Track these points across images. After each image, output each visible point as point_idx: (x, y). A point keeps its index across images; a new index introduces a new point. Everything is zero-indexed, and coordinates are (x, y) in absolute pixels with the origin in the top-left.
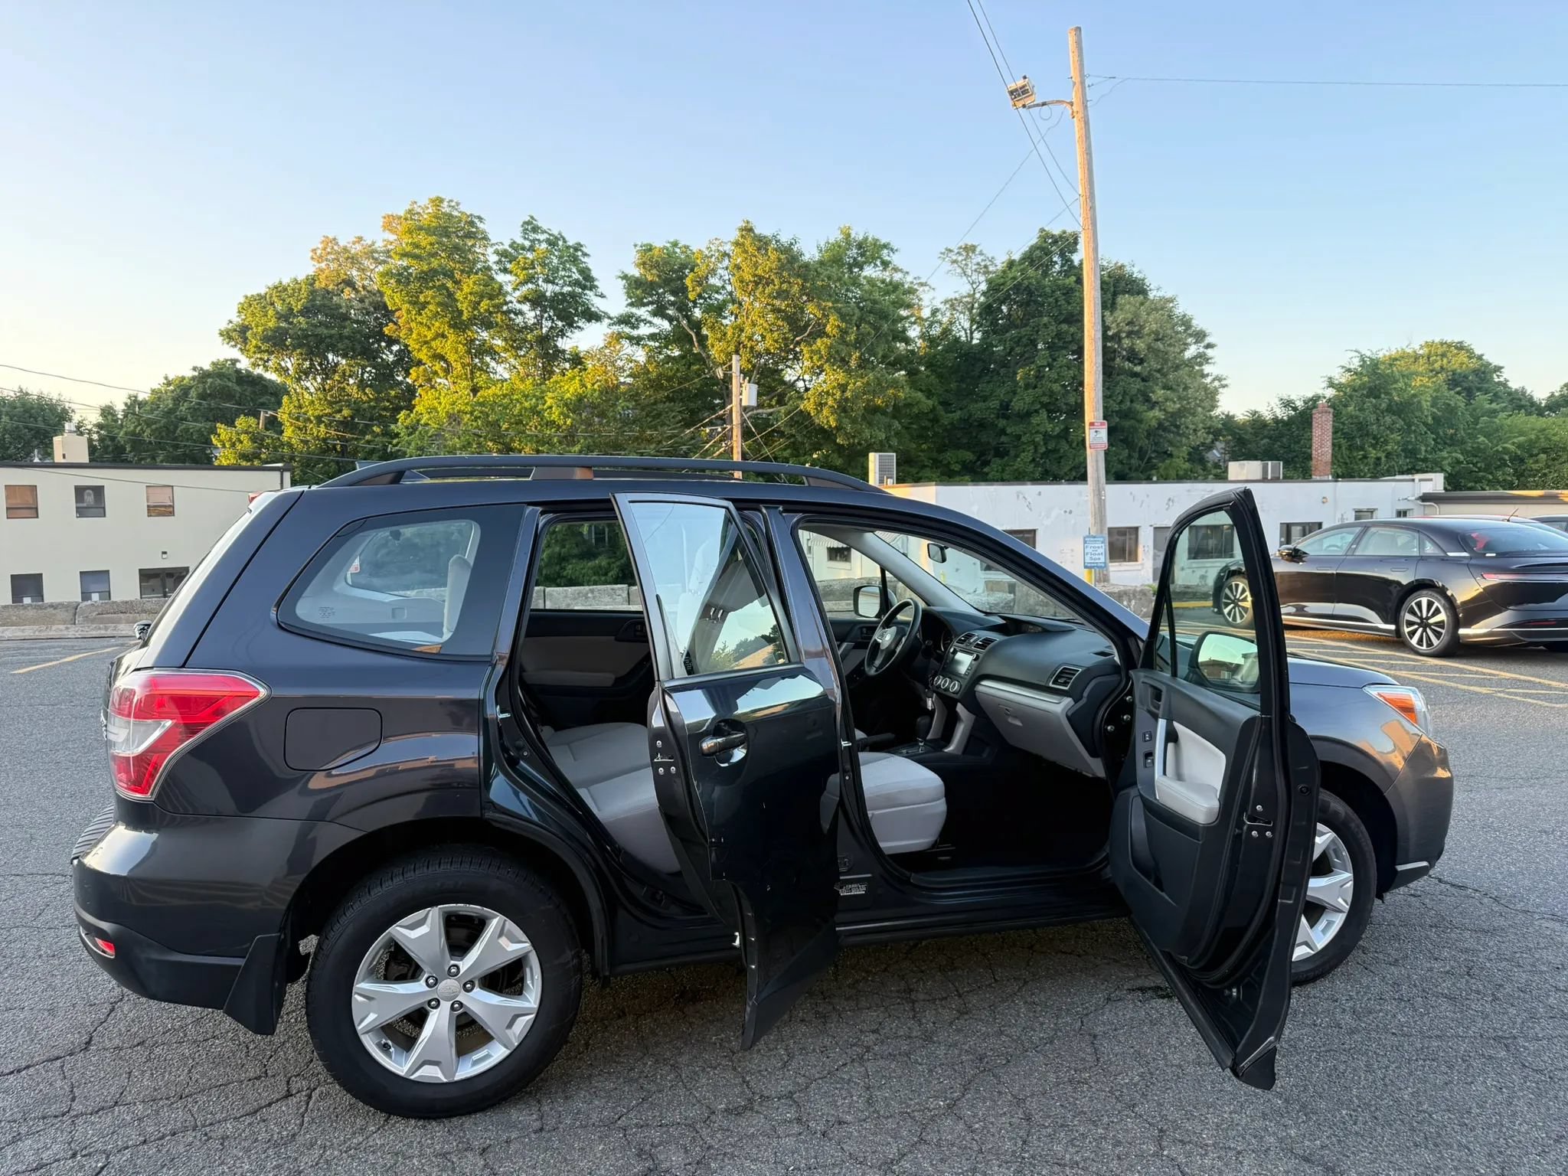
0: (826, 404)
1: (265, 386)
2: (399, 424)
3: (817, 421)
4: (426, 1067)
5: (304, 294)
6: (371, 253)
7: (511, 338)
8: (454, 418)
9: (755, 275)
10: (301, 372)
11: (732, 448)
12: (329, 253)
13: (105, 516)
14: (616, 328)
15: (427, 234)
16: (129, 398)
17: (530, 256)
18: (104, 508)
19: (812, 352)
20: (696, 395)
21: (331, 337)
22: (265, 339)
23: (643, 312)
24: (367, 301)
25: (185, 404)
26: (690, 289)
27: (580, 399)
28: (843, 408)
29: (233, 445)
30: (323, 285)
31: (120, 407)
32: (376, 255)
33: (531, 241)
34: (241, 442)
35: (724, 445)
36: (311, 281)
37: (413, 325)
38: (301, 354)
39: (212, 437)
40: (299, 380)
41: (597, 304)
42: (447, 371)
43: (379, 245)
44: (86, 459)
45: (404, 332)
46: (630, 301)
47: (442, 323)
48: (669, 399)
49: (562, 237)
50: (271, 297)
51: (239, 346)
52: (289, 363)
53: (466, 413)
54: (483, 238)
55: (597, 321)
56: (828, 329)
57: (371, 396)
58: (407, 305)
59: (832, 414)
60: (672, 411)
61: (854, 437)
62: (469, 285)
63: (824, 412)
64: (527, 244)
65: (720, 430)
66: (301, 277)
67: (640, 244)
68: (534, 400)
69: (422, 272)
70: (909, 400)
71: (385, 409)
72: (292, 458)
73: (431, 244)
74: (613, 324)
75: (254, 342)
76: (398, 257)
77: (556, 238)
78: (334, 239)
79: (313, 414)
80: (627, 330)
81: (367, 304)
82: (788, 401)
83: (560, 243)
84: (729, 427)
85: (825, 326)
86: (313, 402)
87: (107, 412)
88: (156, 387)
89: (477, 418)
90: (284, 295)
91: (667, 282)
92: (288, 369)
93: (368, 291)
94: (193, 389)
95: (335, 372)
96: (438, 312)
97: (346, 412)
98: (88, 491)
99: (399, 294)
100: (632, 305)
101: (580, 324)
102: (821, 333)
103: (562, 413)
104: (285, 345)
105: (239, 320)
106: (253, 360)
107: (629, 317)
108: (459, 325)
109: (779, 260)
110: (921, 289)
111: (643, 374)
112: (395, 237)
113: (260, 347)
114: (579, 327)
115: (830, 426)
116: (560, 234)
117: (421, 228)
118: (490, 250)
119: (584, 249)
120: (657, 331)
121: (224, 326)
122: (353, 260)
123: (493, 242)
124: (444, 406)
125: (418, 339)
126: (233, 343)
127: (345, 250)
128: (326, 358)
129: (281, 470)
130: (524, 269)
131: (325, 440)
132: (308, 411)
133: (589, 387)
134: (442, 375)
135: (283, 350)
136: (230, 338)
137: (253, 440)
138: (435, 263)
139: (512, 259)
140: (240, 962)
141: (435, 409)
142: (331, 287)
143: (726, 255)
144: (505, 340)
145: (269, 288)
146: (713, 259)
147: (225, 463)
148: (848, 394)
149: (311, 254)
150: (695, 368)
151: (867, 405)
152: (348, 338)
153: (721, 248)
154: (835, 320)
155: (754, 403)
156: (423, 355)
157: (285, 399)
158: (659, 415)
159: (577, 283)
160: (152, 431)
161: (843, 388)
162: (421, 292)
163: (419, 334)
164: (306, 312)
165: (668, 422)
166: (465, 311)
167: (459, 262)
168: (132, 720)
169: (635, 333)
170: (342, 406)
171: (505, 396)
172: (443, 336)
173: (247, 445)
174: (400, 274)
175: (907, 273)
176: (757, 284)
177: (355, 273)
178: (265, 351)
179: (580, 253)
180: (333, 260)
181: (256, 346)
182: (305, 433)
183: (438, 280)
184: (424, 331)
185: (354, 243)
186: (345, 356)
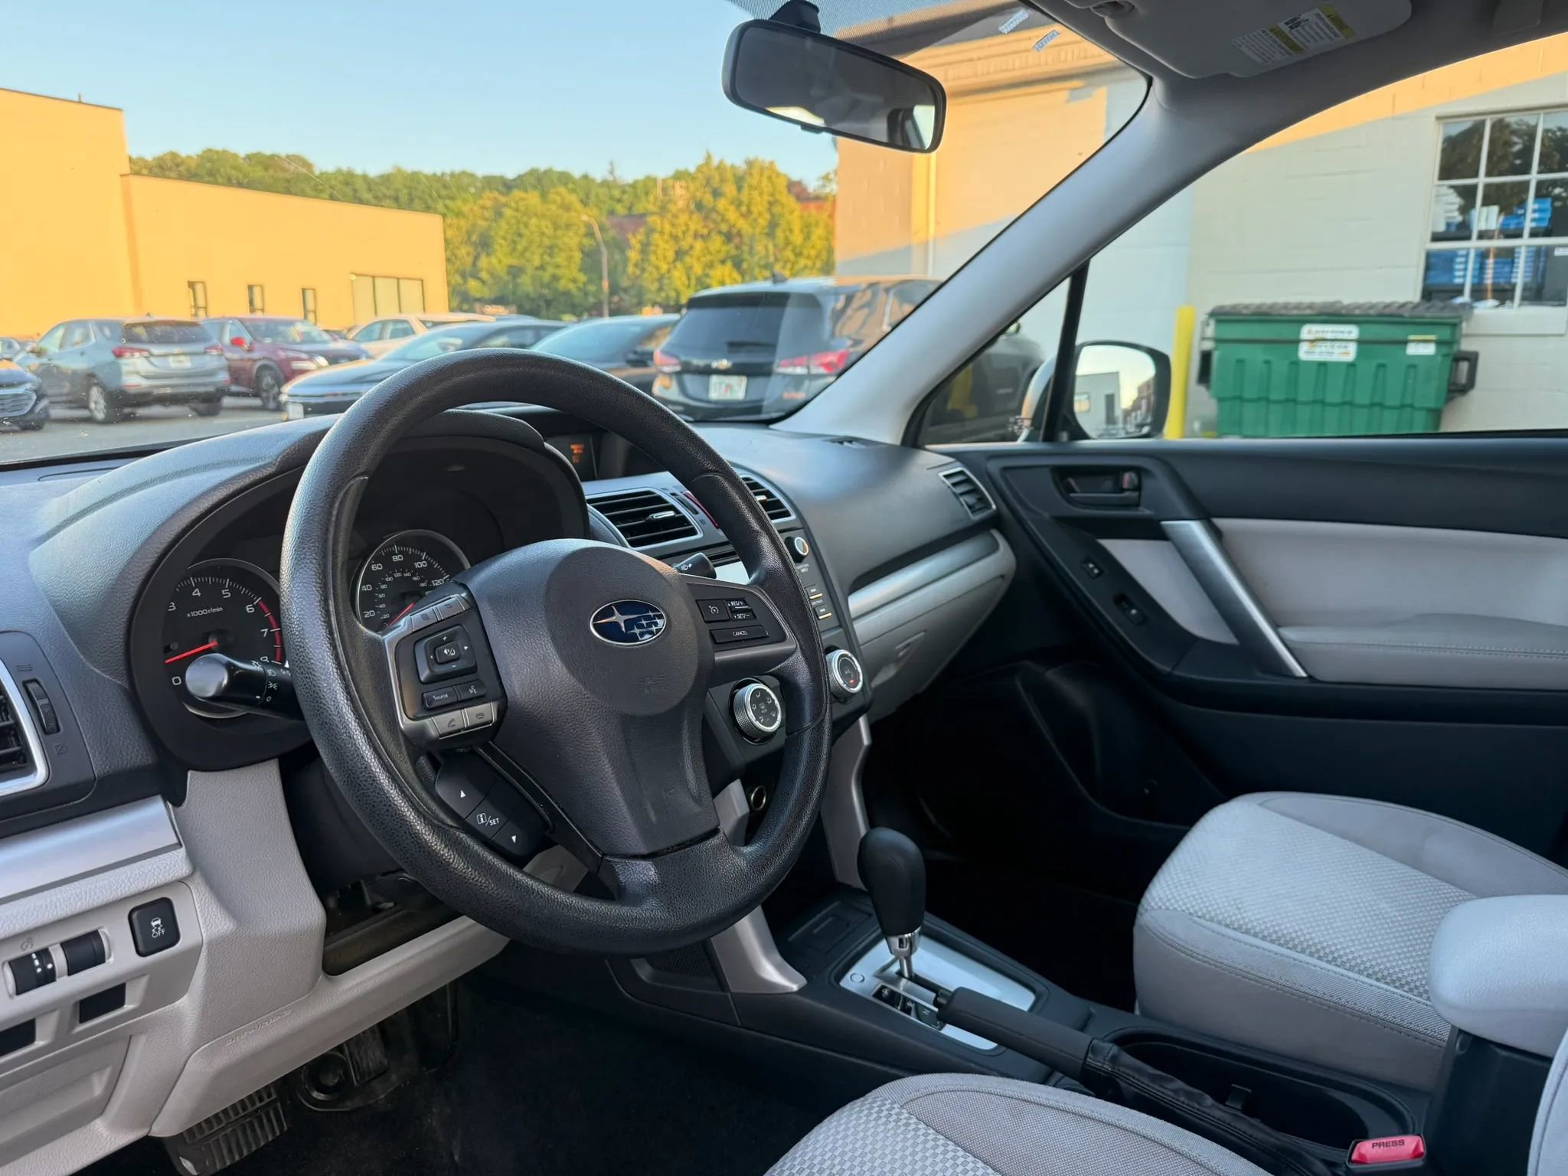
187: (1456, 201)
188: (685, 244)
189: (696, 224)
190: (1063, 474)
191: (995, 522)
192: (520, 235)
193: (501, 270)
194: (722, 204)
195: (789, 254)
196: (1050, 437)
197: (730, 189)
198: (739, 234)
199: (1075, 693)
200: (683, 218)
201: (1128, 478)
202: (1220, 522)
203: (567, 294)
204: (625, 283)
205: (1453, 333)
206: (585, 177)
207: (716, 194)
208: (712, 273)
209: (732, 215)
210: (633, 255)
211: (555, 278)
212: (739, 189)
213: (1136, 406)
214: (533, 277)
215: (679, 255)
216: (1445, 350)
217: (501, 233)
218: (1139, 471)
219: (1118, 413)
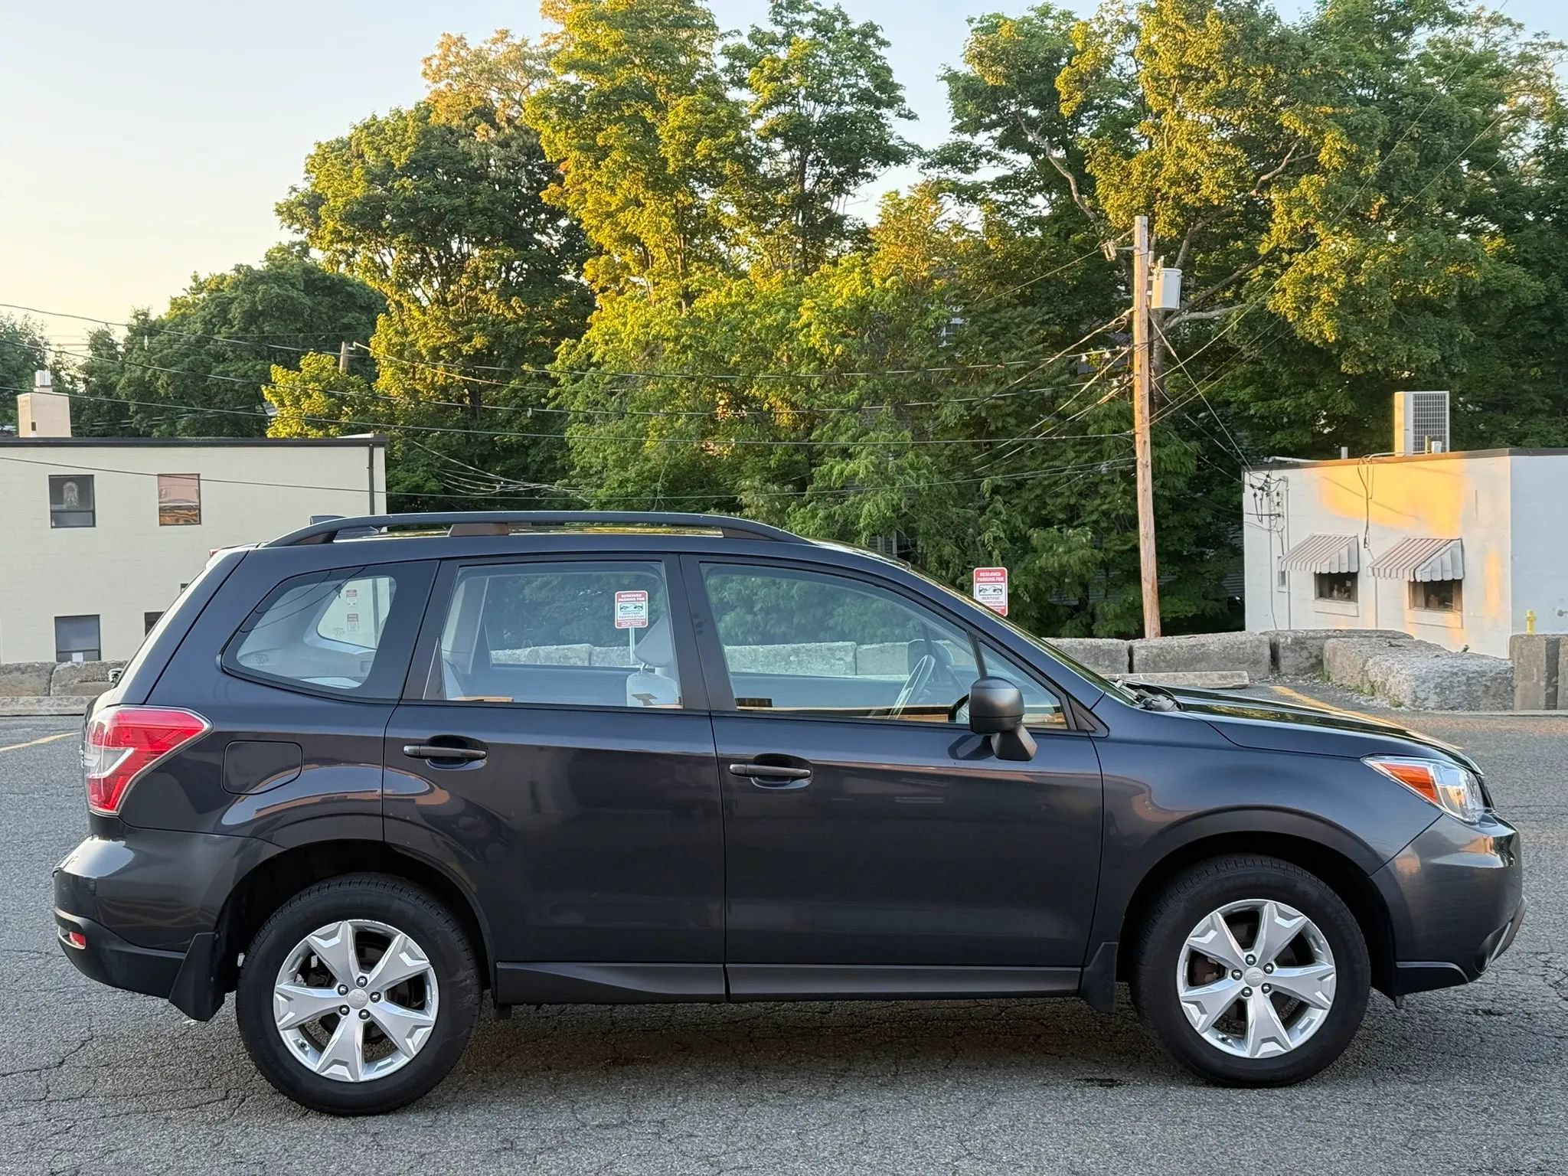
0: (1318, 298)
1: (351, 295)
2: (558, 362)
3: (1299, 332)
4: (335, 1066)
5: (411, 137)
6: (520, 59)
7: (748, 201)
8: (650, 349)
9: (1182, 66)
10: (406, 272)
11: (1132, 389)
12: (451, 64)
13: (94, 525)
14: (933, 173)
15: (609, 25)
16: (136, 317)
17: (783, 53)
18: (93, 512)
19: (1289, 200)
20: (1075, 288)
21: (454, 210)
22: (349, 218)
23: (983, 140)
24: (513, 144)
25: (223, 329)
26: (1063, 96)
27: (862, 307)
28: (1351, 304)
29: (297, 401)
30: (443, 120)
31: (120, 336)
32: (528, 62)
33: (787, 26)
34: (310, 396)
35: (1115, 383)
36: (424, 112)
37: (587, 186)
38: (406, 242)
39: (263, 388)
40: (402, 286)
41: (898, 129)
42: (645, 261)
43: (536, 43)
44: (66, 432)
45: (572, 198)
46: (958, 122)
47: (634, 182)
48: (1024, 300)
49: (841, 14)
50: (358, 145)
51: (307, 230)
52: (389, 257)
53: (668, 340)
54: (706, 26)
55: (898, 163)
56: (1323, 156)
57: (519, 311)
58: (576, 153)
59: (1330, 317)
60: (1029, 322)
61: (1374, 360)
62: (679, 112)
63: (1314, 314)
64: (780, 31)
65: (1108, 355)
66: (408, 107)
67: (978, 18)
68: (782, 312)
69: (601, 94)
70: (1494, 285)
71: (544, 332)
72: (392, 420)
73: (616, 44)
74: (930, 165)
75: (331, 224)
76: (561, 70)
77: (831, 16)
78: (461, 38)
79: (425, 345)
80: (953, 174)
81: (514, 149)
82: (1247, 296)
83: (838, 25)
84: (1126, 350)
85: (1318, 150)
86: (425, 324)
87: (101, 342)
88: (179, 293)
89: (685, 349)
90: (378, 140)
91: (1024, 83)
92: (386, 267)
93: (516, 127)
94: (236, 305)
95: (461, 270)
96: (626, 163)
97: (479, 341)
98: (69, 484)
99: (563, 134)
100: (960, 129)
101: (870, 170)
102: (1313, 166)
103: (826, 335)
104: (380, 227)
105: (307, 185)
106: (329, 253)
107: (961, 150)
108: (661, 183)
109: (1227, 34)
110: (1553, 55)
111: (977, 255)
112: (562, 28)
113: (341, 232)
114: (868, 175)
115: (1326, 341)
116: (838, 8)
117: (600, 17)
118: (718, 46)
119: (879, 33)
120: (1010, 173)
121: (283, 196)
122: (492, 74)
123: (722, 31)
124: (630, 331)
125: (596, 210)
126: (297, 226)
127: (479, 56)
128: (448, 248)
129: (371, 445)
130: (771, 79)
131: (444, 390)
132: (417, 340)
133: (877, 285)
134: (635, 271)
135: (378, 235)
136: (293, 217)
137: (328, 391)
138: (622, 76)
139: (754, 63)
140: (182, 956)
141: (616, 333)
142: (455, 123)
143: (1131, 29)
144: (739, 204)
145: (356, 128)
146: (1107, 39)
147: (283, 432)
148: (1362, 279)
149: (423, 67)
150: (1077, 238)
151: (1403, 296)
152: (483, 211)
153: (1121, 18)
154: (1335, 140)
155: (1173, 303)
156: (603, 236)
157: (381, 318)
158: (1006, 328)
159: (864, 97)
160: (170, 376)
161: (1352, 266)
162: (600, 130)
163: (598, 201)
164: (414, 167)
165: (1020, 344)
166: (671, 160)
167: (664, 72)
168: (103, 746)
169: (966, 179)
170: (473, 330)
171: (734, 306)
172: (639, 204)
173: (318, 403)
174: (566, 100)
175: (1520, 26)
176: (1185, 80)
177: (494, 95)
178: (347, 240)
179: (871, 42)
180: (459, 75)
181: (336, 232)
182: (413, 378)
183: (629, 106)
184: (606, 196)
185: (495, 42)
186: (479, 243)
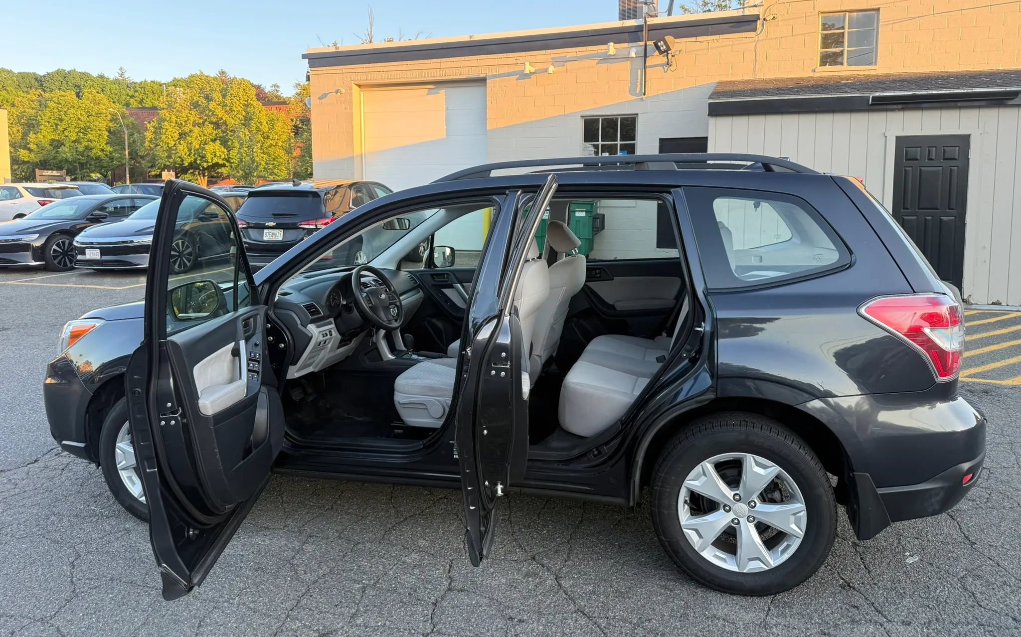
187: (593, 149)
188: (187, 130)
189: (194, 116)
190: (432, 275)
191: (419, 286)
192: (61, 120)
193: (46, 143)
194: (212, 105)
195: (259, 137)
196: (429, 267)
197: (217, 96)
198: (225, 123)
199: (440, 324)
200: (185, 113)
201: (446, 276)
202: (464, 284)
203: (98, 158)
204: (142, 153)
205: (592, 207)
206: (101, 77)
207: (208, 98)
208: (206, 147)
209: (220, 112)
210: (149, 135)
211: (87, 148)
212: (224, 96)
213: (450, 255)
214: (70, 147)
215: (182, 135)
216: (589, 214)
217: (46, 118)
218: (448, 274)
219: (446, 257)
